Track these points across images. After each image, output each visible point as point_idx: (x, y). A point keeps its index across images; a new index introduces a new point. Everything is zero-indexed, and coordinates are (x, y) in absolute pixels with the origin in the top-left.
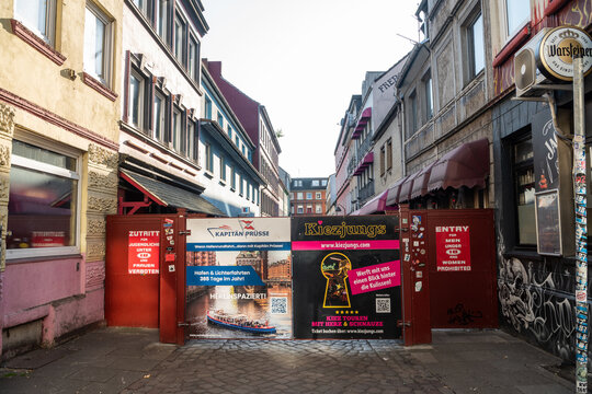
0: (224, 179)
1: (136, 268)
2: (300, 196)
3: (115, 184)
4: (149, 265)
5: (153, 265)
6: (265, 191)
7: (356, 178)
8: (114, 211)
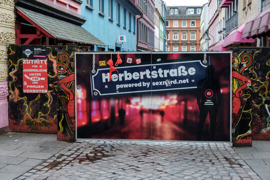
0: (103, 11)
1: (29, 88)
2: (176, 24)
3: (13, 20)
4: (39, 87)
5: (43, 87)
6: (141, 20)
7: (224, 9)
8: (13, 41)
